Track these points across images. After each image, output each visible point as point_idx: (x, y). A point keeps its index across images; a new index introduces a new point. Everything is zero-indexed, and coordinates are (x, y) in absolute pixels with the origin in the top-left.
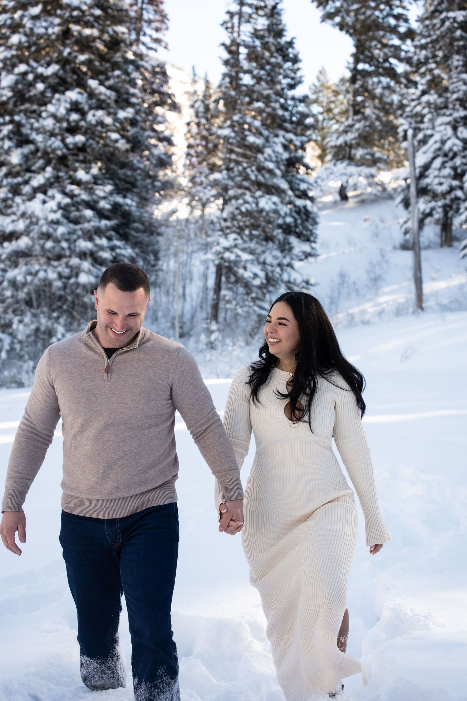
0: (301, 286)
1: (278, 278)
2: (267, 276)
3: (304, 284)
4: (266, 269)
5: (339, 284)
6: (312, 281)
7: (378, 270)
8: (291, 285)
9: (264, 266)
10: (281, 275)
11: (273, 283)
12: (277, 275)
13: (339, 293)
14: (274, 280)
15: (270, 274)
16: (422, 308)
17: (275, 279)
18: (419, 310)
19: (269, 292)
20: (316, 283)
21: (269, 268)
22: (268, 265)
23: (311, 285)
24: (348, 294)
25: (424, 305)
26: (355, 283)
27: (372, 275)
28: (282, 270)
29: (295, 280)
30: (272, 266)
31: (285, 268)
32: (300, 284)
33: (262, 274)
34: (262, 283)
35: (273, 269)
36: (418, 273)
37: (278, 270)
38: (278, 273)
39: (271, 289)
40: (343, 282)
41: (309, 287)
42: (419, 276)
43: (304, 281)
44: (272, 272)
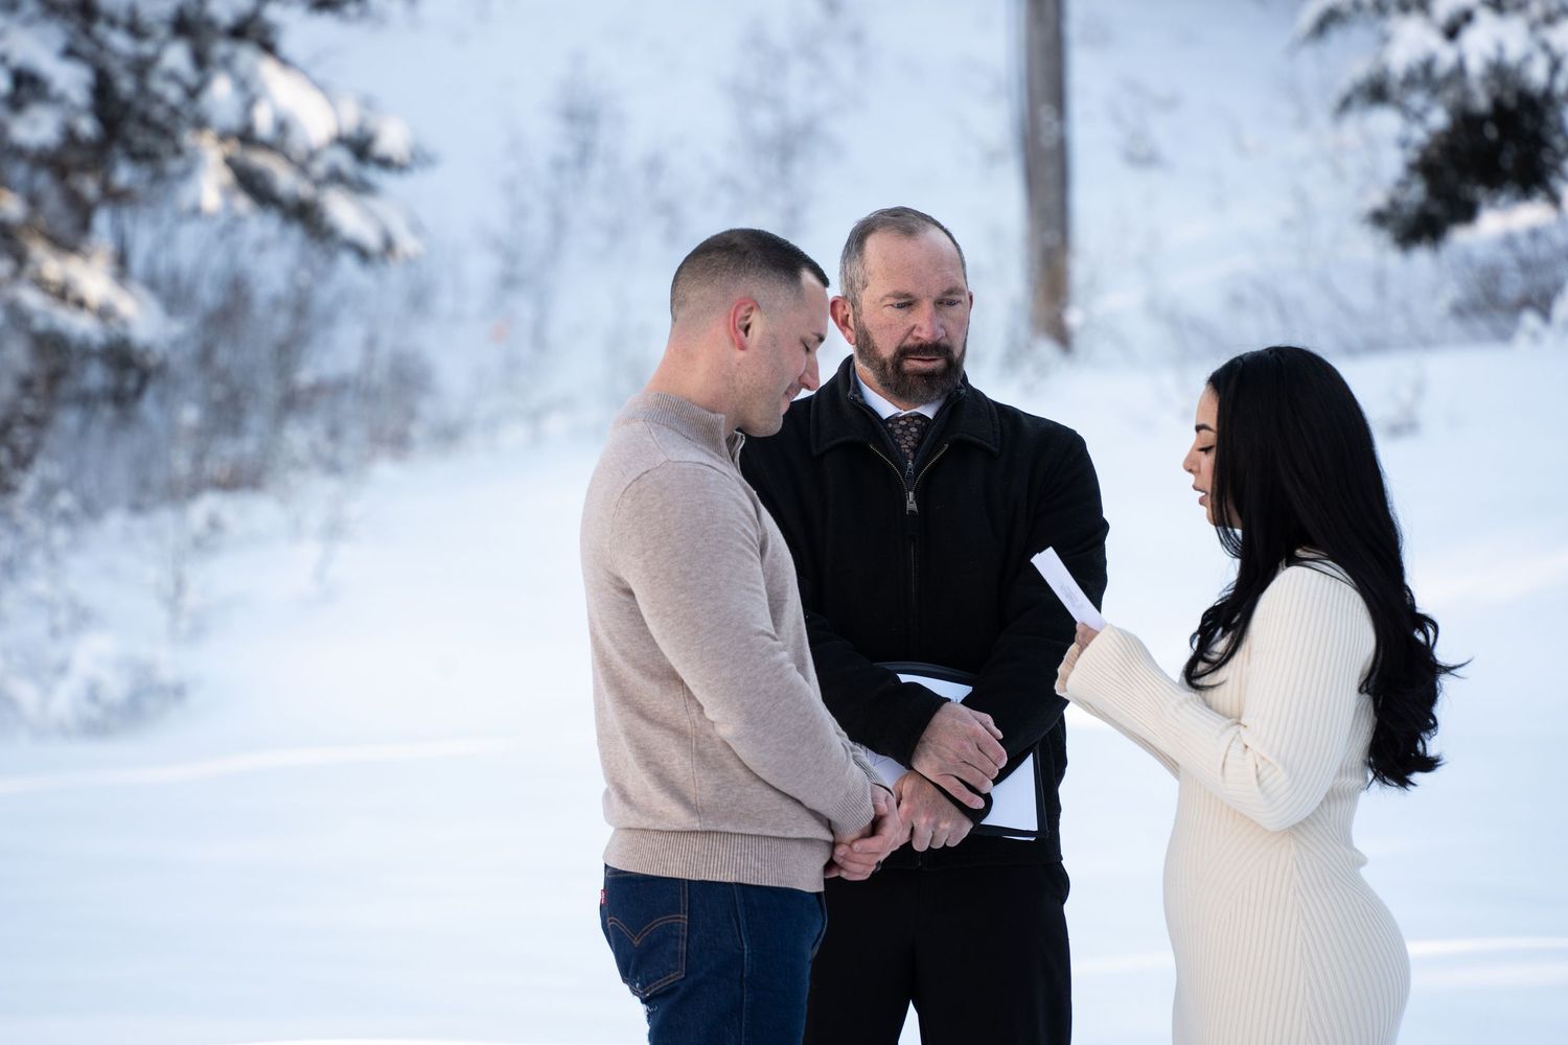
0: (319, 168)
1: (174, 111)
2: (102, 88)
3: (343, 159)
4: (101, 45)
5: (558, 165)
6: (392, 139)
7: (799, 93)
8: (260, 160)
9: (87, 32)
10: (193, 93)
11: (142, 139)
12: (173, 94)
13: (559, 223)
14: (145, 121)
15: (126, 85)
16: (1062, 337)
17: (159, 113)
18: (1046, 348)
19: (115, 197)
20: (413, 156)
21: (120, 41)
22: (112, 22)
23: (386, 163)
24: (616, 231)
25: (1074, 318)
26: (654, 166)
27: (764, 120)
28: (200, 60)
29: (282, 126)
30: (136, 30)
31: (221, 48)
32: (312, 155)
33: (70, 80)
34: (70, 136)
35: (147, 48)
36: (1046, 114)
37: (176, 56)
38: (172, 76)
39: (124, 174)
40: (584, 154)
41: (373, 174)
42: (1047, 140)
43: (341, 140)
44: (142, 67)
